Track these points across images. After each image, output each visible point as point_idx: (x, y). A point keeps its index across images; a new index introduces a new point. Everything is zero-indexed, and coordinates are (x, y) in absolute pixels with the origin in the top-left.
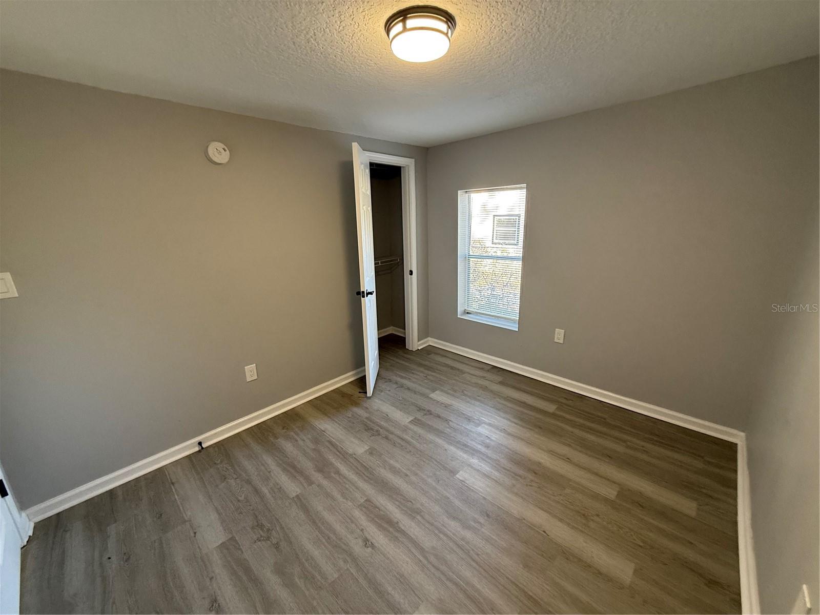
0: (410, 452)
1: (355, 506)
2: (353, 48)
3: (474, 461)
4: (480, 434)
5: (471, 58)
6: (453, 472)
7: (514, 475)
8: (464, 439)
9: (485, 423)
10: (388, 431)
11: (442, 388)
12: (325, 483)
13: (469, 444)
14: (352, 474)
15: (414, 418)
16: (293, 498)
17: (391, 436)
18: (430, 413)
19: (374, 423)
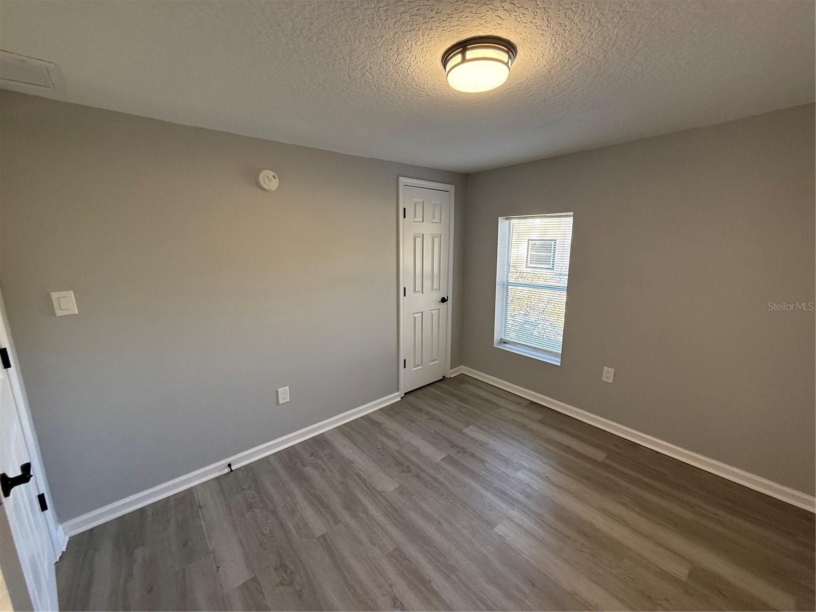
0: (443, 495)
1: (383, 554)
2: (407, 81)
3: (514, 513)
4: (520, 481)
5: (528, 87)
6: (491, 524)
7: (561, 536)
8: (502, 485)
9: (524, 468)
10: (419, 468)
11: (477, 423)
12: (352, 523)
13: (508, 492)
14: (381, 515)
15: (446, 455)
16: (319, 537)
17: (422, 474)
18: (463, 451)
19: (403, 457)
